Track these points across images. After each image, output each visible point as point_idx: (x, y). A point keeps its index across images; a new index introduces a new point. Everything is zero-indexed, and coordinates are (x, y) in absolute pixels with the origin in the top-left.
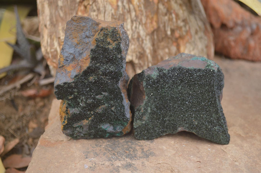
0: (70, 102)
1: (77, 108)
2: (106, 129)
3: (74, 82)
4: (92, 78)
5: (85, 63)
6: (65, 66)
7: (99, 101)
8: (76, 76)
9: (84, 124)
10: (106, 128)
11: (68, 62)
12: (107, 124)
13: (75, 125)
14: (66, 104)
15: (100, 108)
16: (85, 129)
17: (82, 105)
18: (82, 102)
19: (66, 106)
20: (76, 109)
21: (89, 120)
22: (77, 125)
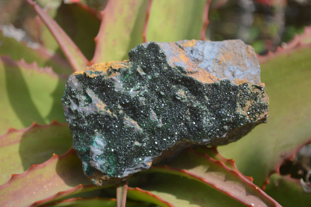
0: (130, 72)
1: (124, 86)
2: (94, 144)
3: (170, 68)
4: (181, 93)
5: (204, 77)
6: (183, 51)
7: (146, 116)
8: (180, 69)
9: (98, 106)
10: (97, 144)
11: (191, 54)
12: (104, 143)
13: (90, 92)
14: (126, 68)
15: (133, 122)
16: (87, 108)
17: (132, 92)
18: (135, 91)
19: (122, 67)
20: (122, 85)
21: (107, 110)
22: (91, 94)
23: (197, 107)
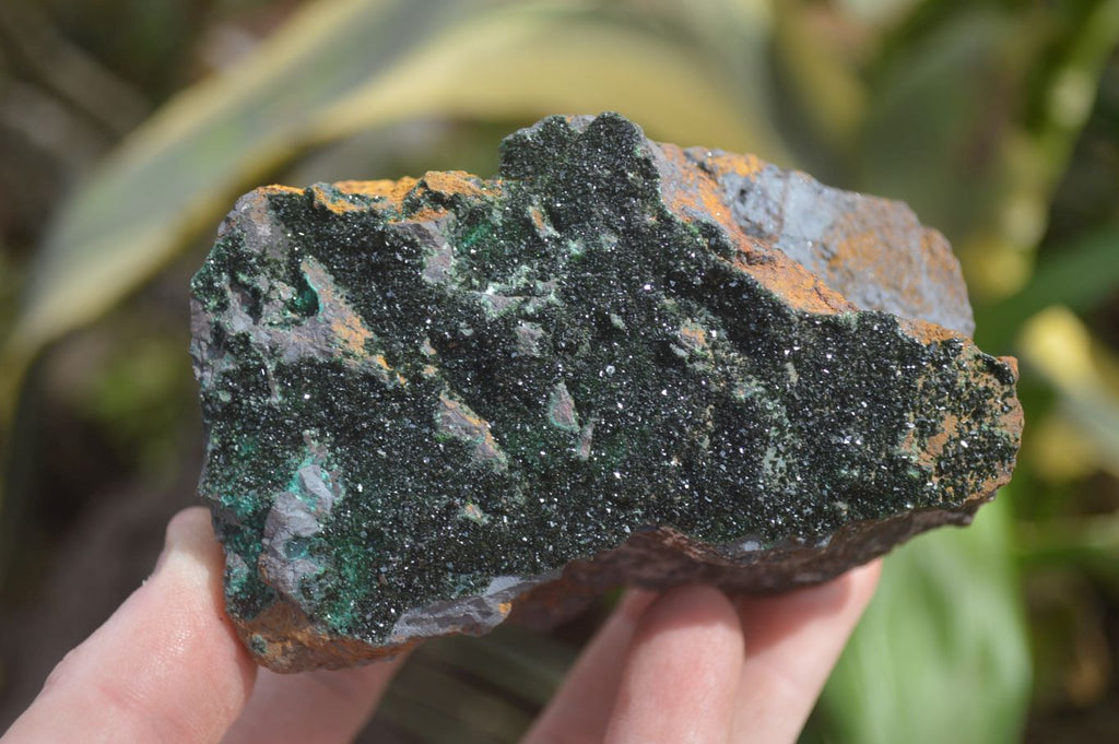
0: (497, 217)
4: (695, 335)
6: (712, 183)
9: (341, 331)
10: (304, 489)
12: (335, 491)
13: (314, 273)
14: (481, 197)
15: (474, 420)
16: (291, 335)
18: (506, 295)
19: (468, 192)
21: (372, 353)
22: (320, 280)
23: (750, 401)
